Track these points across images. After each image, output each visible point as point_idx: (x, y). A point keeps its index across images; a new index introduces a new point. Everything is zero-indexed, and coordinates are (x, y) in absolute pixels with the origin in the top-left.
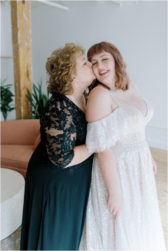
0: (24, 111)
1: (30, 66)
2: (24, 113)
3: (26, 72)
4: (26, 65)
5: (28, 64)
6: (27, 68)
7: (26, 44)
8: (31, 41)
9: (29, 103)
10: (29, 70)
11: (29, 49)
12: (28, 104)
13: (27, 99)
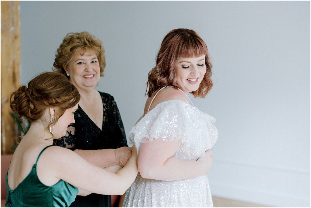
0: (6, 142)
1: (18, 64)
2: (6, 145)
3: (11, 75)
4: (11, 63)
5: (14, 62)
6: (14, 68)
7: (12, 29)
8: (20, 23)
9: (16, 127)
10: (16, 71)
11: (16, 37)
12: (13, 130)
13: (12, 119)
